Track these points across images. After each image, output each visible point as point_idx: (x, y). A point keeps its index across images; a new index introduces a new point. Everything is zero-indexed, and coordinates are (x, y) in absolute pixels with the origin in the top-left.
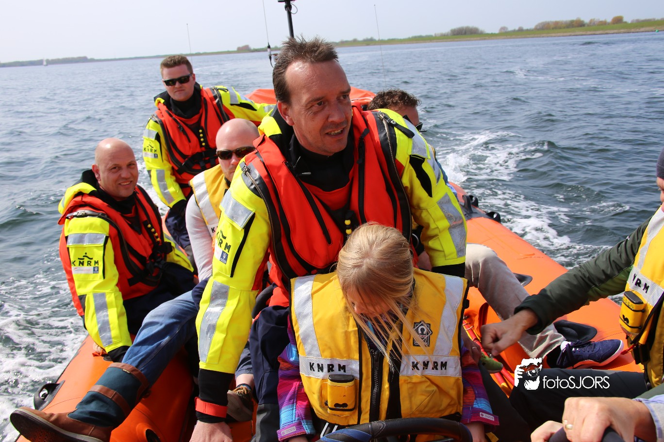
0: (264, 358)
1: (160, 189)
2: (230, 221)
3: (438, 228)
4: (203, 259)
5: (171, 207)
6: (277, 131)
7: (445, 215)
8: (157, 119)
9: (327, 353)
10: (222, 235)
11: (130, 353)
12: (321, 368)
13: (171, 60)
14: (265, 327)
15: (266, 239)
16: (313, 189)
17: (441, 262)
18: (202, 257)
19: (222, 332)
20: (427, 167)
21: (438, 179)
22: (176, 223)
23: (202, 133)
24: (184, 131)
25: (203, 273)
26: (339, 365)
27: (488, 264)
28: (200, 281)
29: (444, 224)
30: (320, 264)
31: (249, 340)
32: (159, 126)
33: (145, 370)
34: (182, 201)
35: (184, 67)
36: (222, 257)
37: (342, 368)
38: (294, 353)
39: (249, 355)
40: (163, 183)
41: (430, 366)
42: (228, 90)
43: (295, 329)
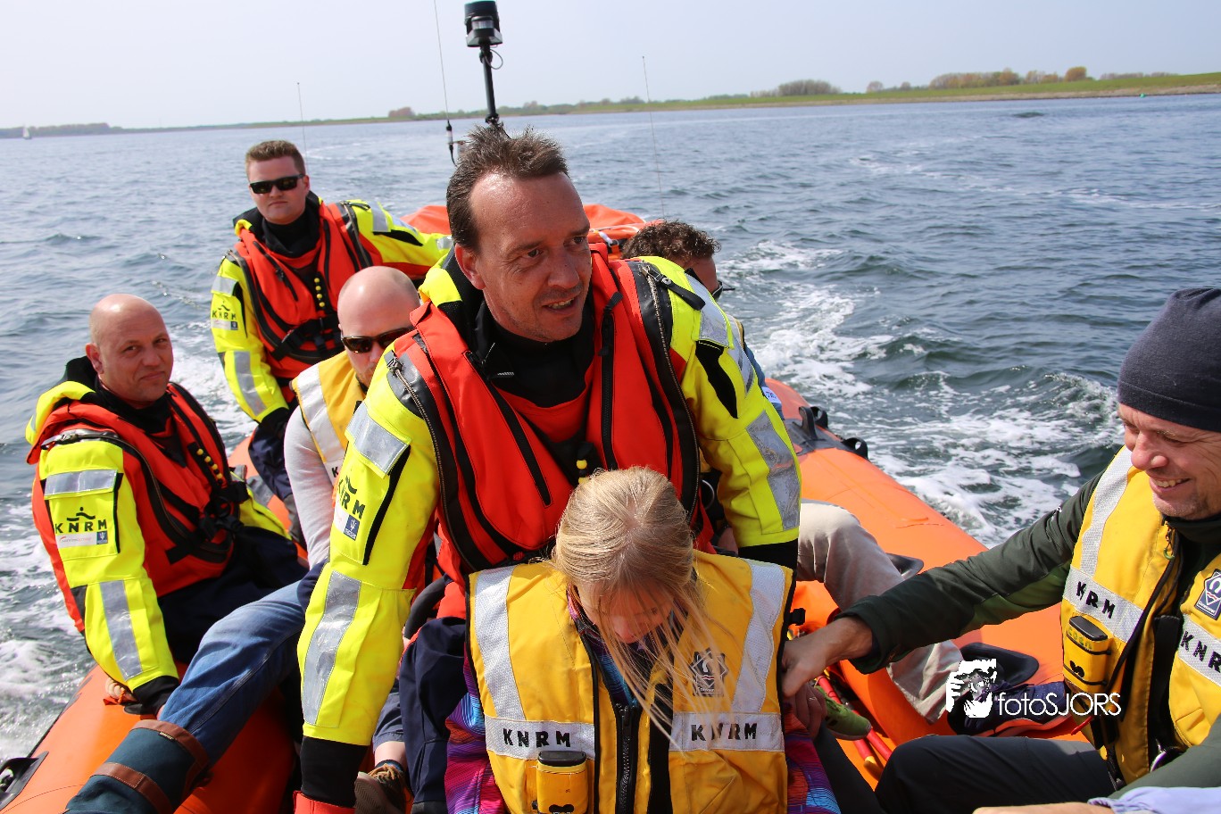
0: (425, 716)
1: (241, 388)
2: (364, 460)
3: (747, 474)
4: (317, 525)
5: (260, 421)
6: (455, 296)
7: (761, 451)
8: (237, 259)
9: (536, 712)
10: (350, 486)
11: (174, 701)
12: (523, 739)
13: (265, 149)
14: (427, 658)
15: (430, 493)
16: (519, 403)
17: (754, 539)
18: (315, 523)
19: (346, 667)
20: (727, 363)
21: (748, 386)
22: (268, 452)
23: (319, 284)
24: (286, 280)
25: (317, 551)
26: (558, 733)
27: (843, 539)
28: (311, 568)
29: (759, 467)
30: (530, 541)
31: (398, 678)
32: (240, 271)
33: (204, 734)
34: (280, 410)
35: (290, 161)
36: (348, 527)
37: (563, 738)
38: (475, 711)
39: (399, 705)
40: (246, 375)
41: (726, 730)
42: (369, 207)
43: (476, 666)
